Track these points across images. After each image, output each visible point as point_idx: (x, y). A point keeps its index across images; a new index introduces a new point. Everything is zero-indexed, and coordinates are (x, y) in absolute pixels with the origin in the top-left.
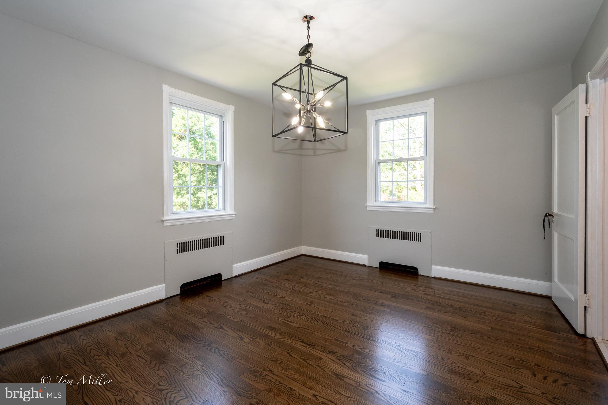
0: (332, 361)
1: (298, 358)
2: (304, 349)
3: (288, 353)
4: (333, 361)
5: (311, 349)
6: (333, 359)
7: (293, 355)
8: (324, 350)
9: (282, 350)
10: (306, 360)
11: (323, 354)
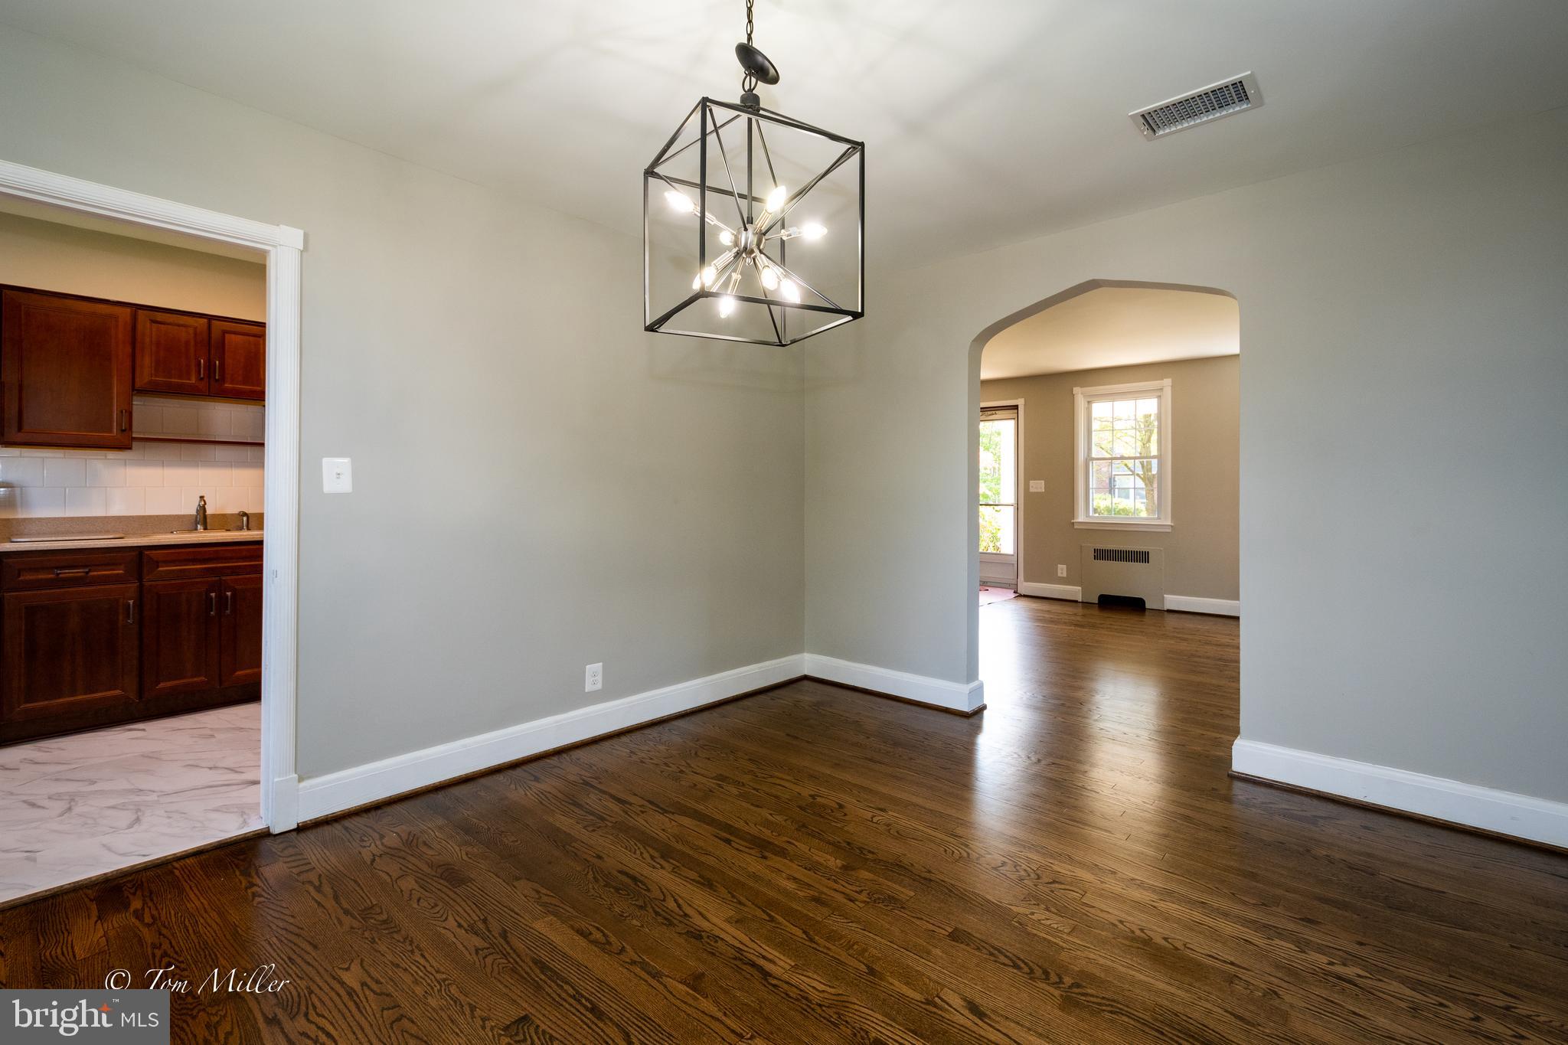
0: (705, 912)
1: (787, 924)
2: (767, 948)
3: (811, 940)
4: (701, 914)
5: (746, 949)
6: (700, 916)
7: (799, 933)
8: (712, 943)
9: (829, 949)
10: (767, 918)
11: (717, 932)
